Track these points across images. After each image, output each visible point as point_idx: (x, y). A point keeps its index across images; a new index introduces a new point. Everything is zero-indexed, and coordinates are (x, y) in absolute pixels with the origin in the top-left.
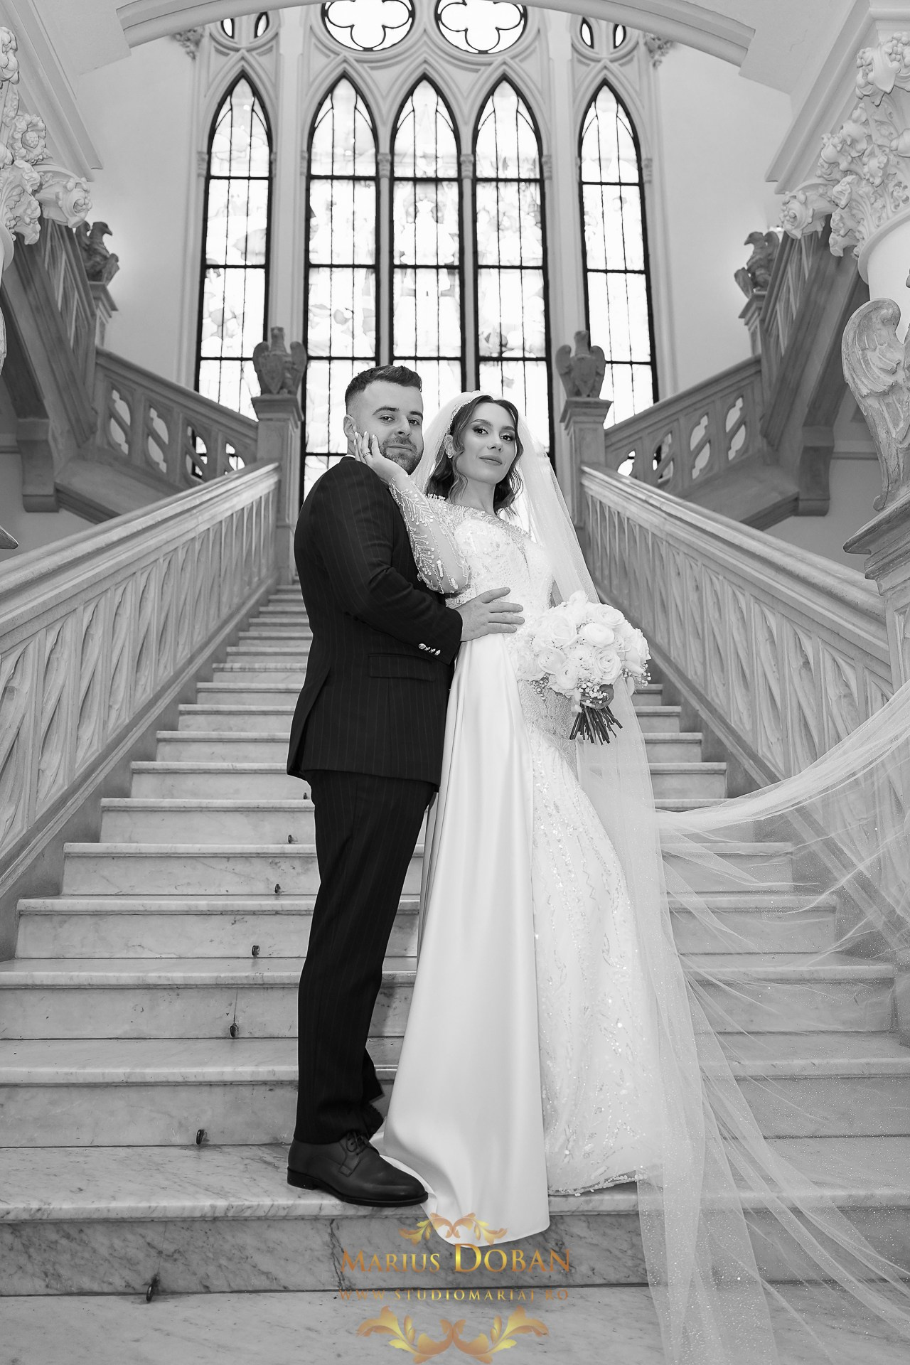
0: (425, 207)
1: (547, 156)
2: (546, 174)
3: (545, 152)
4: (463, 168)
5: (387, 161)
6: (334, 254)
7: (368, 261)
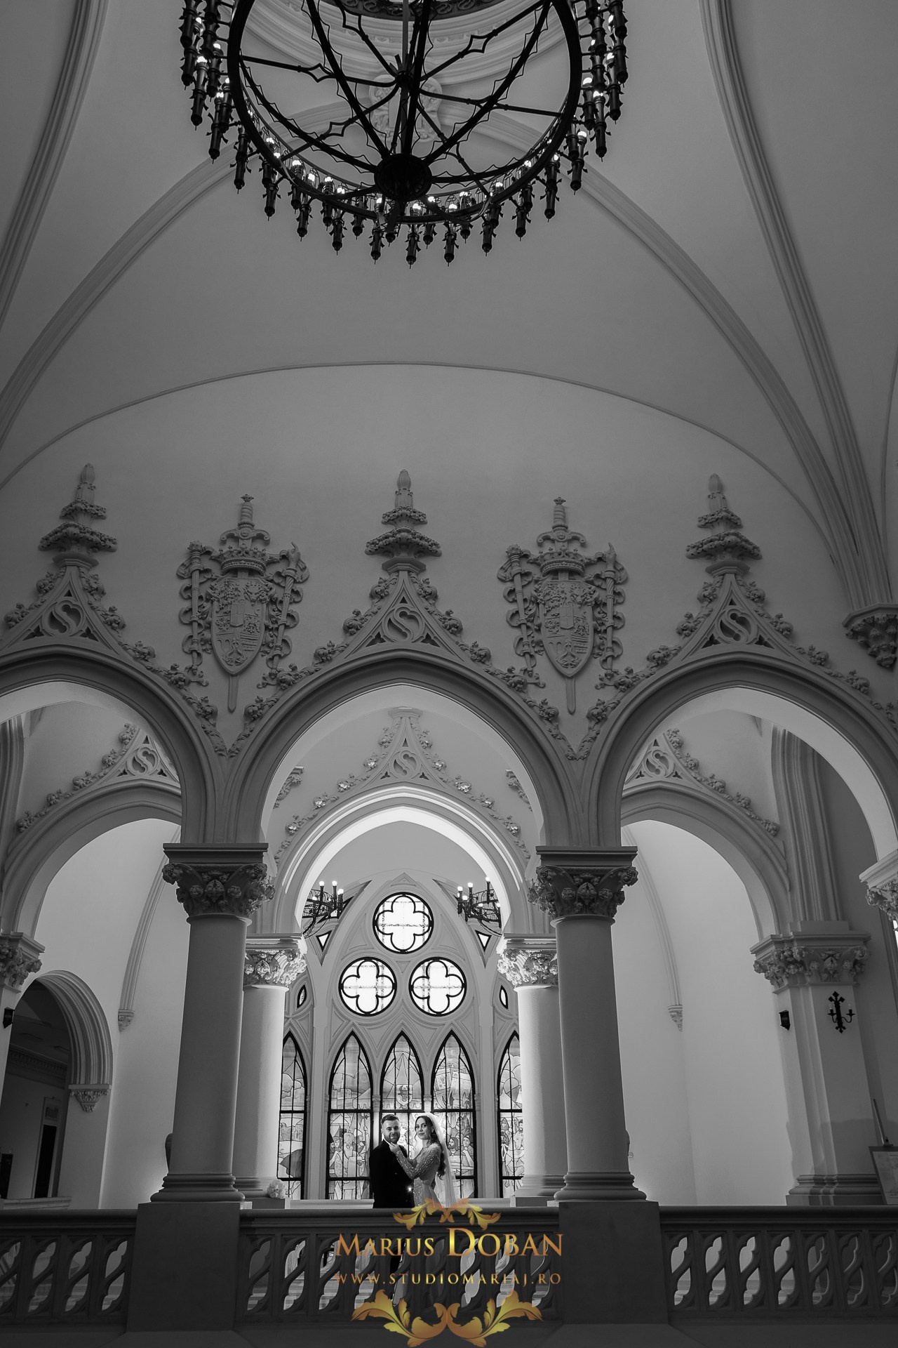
3: (476, 1091)
4: (425, 1104)
5: (378, 1101)
6: (344, 1170)
7: (366, 1175)
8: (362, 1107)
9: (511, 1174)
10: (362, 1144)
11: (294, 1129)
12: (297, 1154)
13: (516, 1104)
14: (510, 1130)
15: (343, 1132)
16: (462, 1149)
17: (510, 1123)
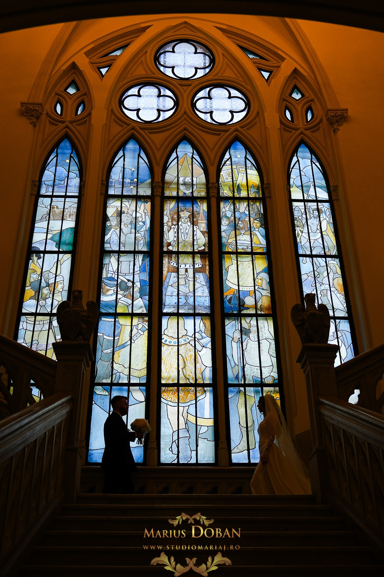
0: (185, 215)
1: (266, 184)
2: (266, 195)
3: (265, 182)
4: (211, 191)
5: (159, 186)
6: (121, 245)
7: (145, 249)
8: (141, 192)
9: (308, 253)
10: (141, 224)
11: (66, 211)
12: (69, 231)
13: (309, 196)
14: (304, 216)
15: (120, 213)
16: (252, 230)
17: (303, 211)
